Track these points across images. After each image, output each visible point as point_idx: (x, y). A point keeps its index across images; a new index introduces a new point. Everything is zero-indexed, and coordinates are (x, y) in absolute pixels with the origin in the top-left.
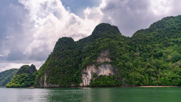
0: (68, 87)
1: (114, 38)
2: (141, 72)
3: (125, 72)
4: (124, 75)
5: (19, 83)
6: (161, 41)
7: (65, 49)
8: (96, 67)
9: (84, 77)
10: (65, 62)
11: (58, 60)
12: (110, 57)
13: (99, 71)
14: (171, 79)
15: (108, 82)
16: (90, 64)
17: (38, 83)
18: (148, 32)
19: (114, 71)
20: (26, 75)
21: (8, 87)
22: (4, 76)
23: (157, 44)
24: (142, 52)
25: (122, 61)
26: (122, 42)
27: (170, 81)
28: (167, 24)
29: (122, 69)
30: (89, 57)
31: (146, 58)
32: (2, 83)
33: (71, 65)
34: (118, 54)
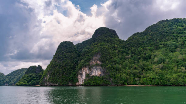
0: (66, 86)
1: (110, 41)
2: (128, 73)
3: (112, 73)
4: (112, 75)
5: (26, 81)
6: (153, 44)
7: (65, 52)
8: (89, 69)
9: (79, 77)
10: (64, 64)
11: (58, 63)
12: (101, 60)
13: (91, 72)
14: (151, 79)
15: (98, 81)
16: (84, 66)
17: (43, 82)
18: (142, 35)
19: (103, 72)
20: (34, 75)
21: (17, 85)
22: (16, 75)
23: (148, 47)
24: (133, 54)
25: (111, 63)
26: (116, 46)
27: (151, 81)
28: (161, 28)
29: (111, 71)
30: (84, 60)
31: (135, 60)
32: (13, 82)
33: (69, 67)
34: (109, 57)
